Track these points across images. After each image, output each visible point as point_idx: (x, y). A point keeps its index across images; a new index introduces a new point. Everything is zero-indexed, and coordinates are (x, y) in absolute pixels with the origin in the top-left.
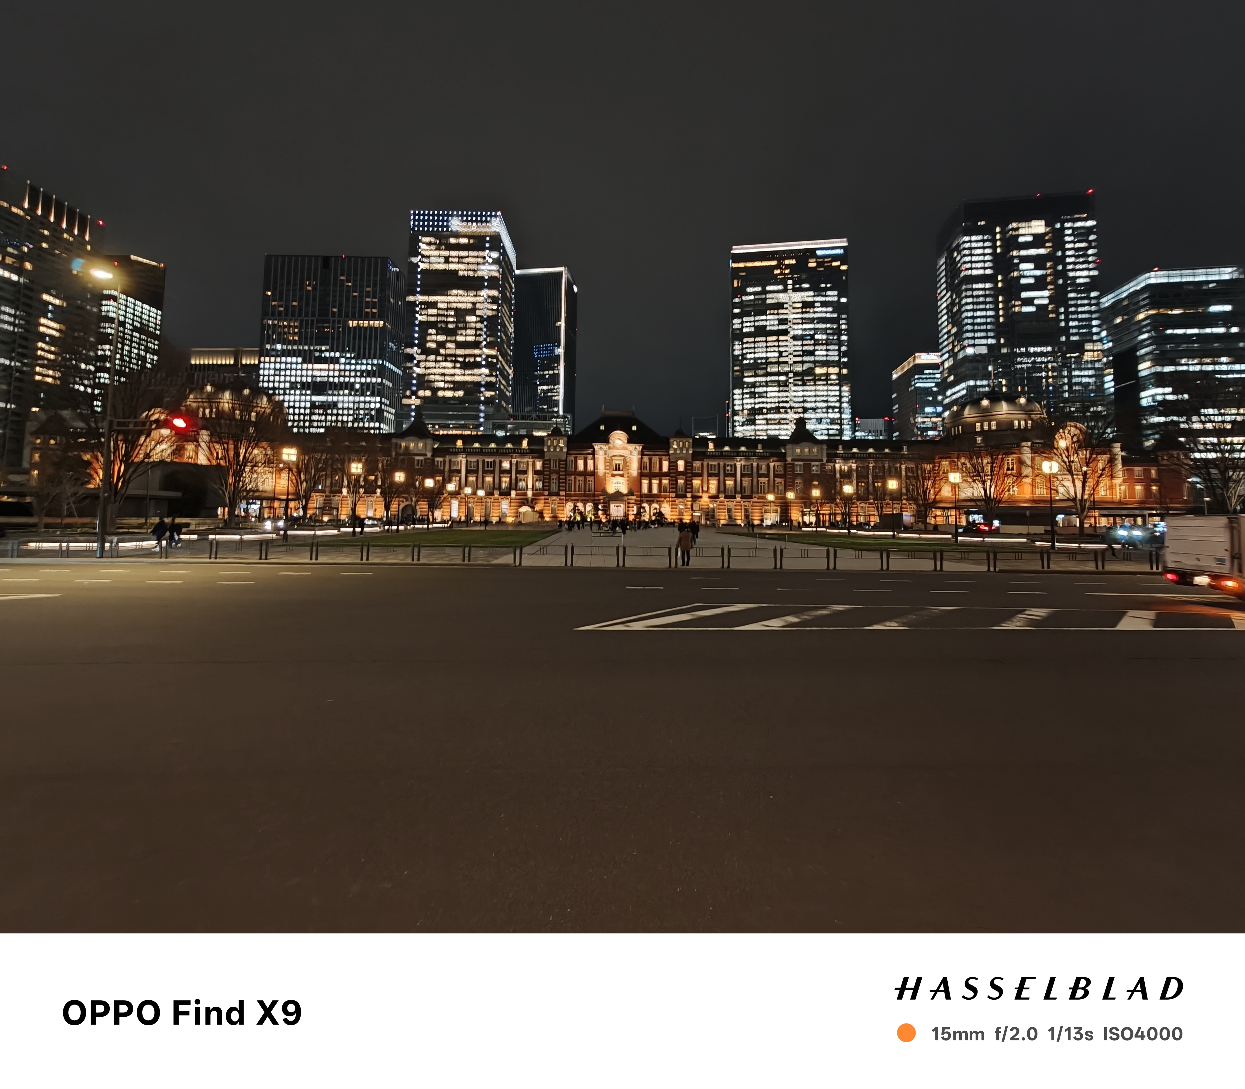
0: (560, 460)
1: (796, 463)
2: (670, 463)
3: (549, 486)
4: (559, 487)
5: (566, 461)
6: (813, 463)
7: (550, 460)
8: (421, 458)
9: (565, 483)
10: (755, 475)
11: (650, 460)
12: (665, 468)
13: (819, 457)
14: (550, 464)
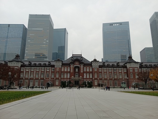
0: (59, 68)
1: (130, 69)
2: (92, 68)
3: (56, 76)
4: (59, 76)
5: (61, 68)
6: (135, 69)
7: (56, 68)
8: (17, 68)
9: (61, 75)
10: (118, 72)
11: (86, 68)
12: (91, 70)
13: (137, 67)
14: (56, 69)
